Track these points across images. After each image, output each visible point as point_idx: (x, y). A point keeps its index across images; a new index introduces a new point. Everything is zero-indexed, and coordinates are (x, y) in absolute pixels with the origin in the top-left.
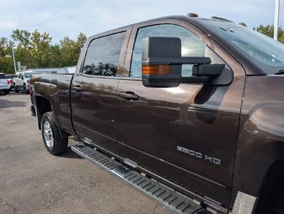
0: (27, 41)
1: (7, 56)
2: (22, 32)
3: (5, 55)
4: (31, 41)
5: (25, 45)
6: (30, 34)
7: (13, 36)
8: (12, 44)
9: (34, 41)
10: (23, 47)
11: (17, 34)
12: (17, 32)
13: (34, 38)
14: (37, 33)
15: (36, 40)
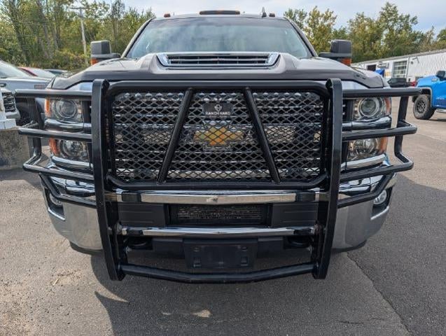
0: (301, 26)
2: (296, 12)
4: (306, 25)
6: (306, 15)
9: (310, 25)
12: (290, 13)
13: (310, 21)
14: (316, 11)
15: (314, 23)
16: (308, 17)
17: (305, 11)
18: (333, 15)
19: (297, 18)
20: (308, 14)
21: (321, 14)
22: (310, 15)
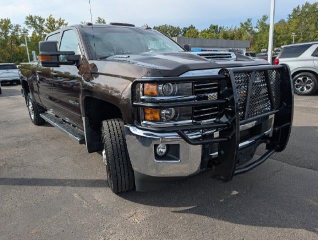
0: (42, 28)
1: (22, 45)
2: (36, 17)
3: (19, 44)
4: (46, 28)
5: (40, 32)
6: (44, 21)
7: (27, 23)
8: (26, 32)
9: (49, 28)
10: (38, 34)
11: (31, 21)
12: (31, 18)
13: (48, 25)
14: (51, 18)
15: (52, 26)
16: (46, 22)
17: (43, 17)
18: (65, 22)
19: (38, 22)
20: (46, 20)
21: (56, 21)
22: (47, 20)
